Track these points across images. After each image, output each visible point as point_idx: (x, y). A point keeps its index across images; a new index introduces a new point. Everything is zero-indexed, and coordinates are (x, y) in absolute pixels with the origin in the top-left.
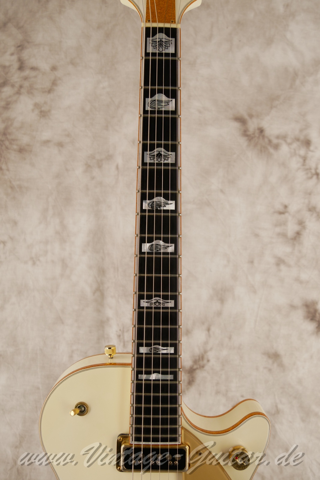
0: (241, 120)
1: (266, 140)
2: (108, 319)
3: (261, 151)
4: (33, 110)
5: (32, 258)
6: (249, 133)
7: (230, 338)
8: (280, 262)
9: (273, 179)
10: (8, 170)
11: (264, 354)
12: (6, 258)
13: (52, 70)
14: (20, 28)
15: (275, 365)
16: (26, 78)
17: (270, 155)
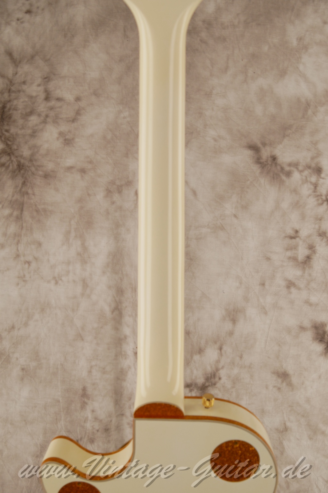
0: (254, 148)
1: (279, 168)
2: (126, 337)
3: (274, 178)
4: (58, 139)
5: (54, 278)
6: (262, 161)
7: (241, 357)
8: (290, 285)
9: (285, 205)
10: (34, 194)
11: (274, 373)
12: (30, 277)
13: (76, 101)
14: (46, 60)
15: (284, 384)
16: (51, 108)
17: (282, 182)
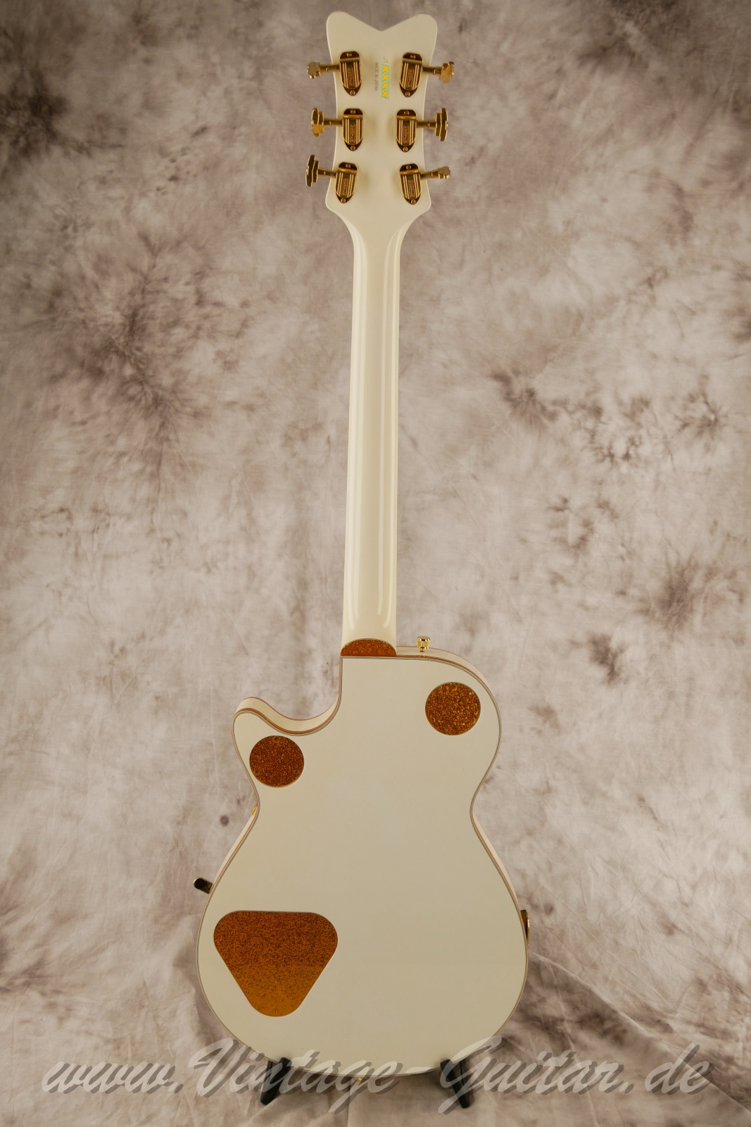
0: (502, 378)
1: (538, 407)
2: (310, 651)
3: (531, 422)
4: (214, 361)
5: (206, 564)
6: (513, 397)
8: (556, 579)
9: (548, 462)
10: (178, 441)
11: (531, 709)
12: (170, 562)
13: (242, 307)
14: (199, 248)
15: (547, 725)
16: (206, 317)
17: (543, 428)
